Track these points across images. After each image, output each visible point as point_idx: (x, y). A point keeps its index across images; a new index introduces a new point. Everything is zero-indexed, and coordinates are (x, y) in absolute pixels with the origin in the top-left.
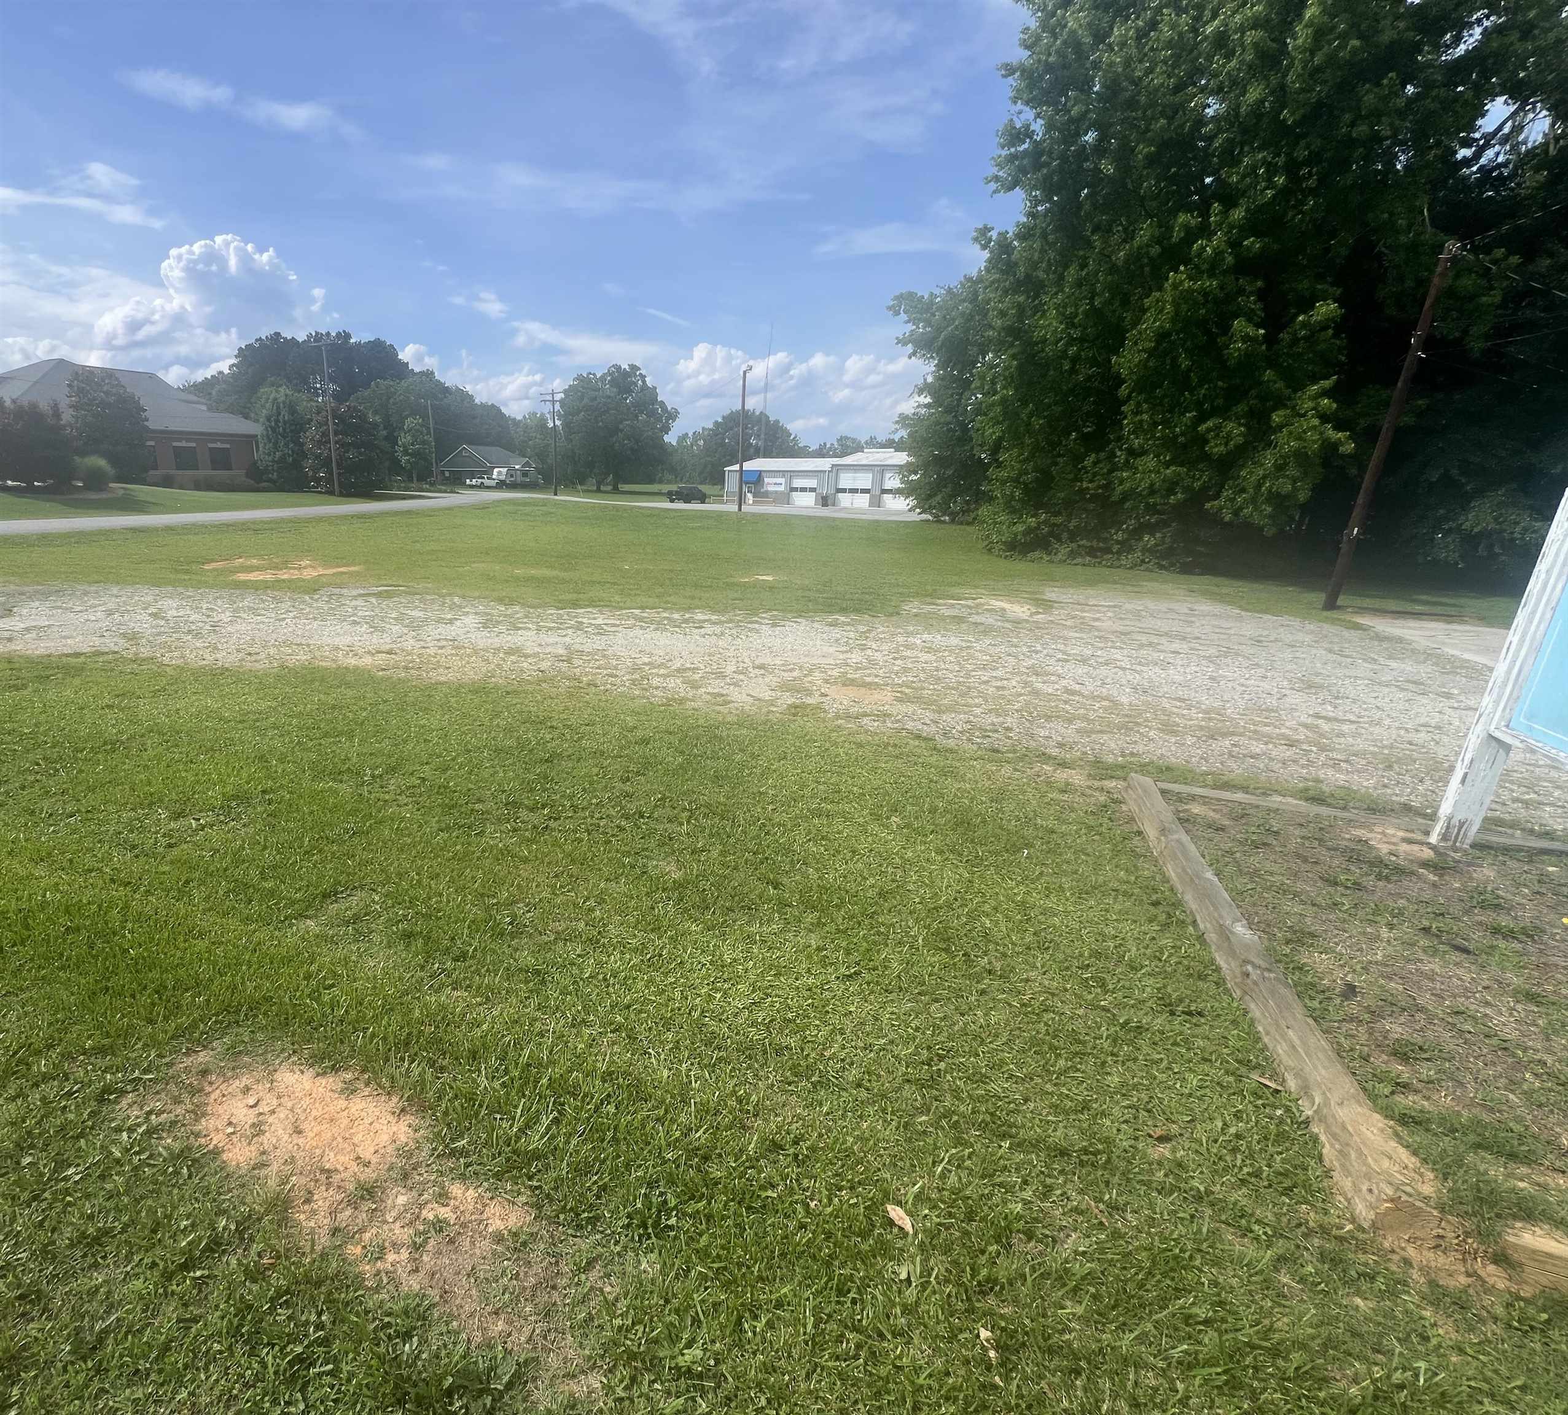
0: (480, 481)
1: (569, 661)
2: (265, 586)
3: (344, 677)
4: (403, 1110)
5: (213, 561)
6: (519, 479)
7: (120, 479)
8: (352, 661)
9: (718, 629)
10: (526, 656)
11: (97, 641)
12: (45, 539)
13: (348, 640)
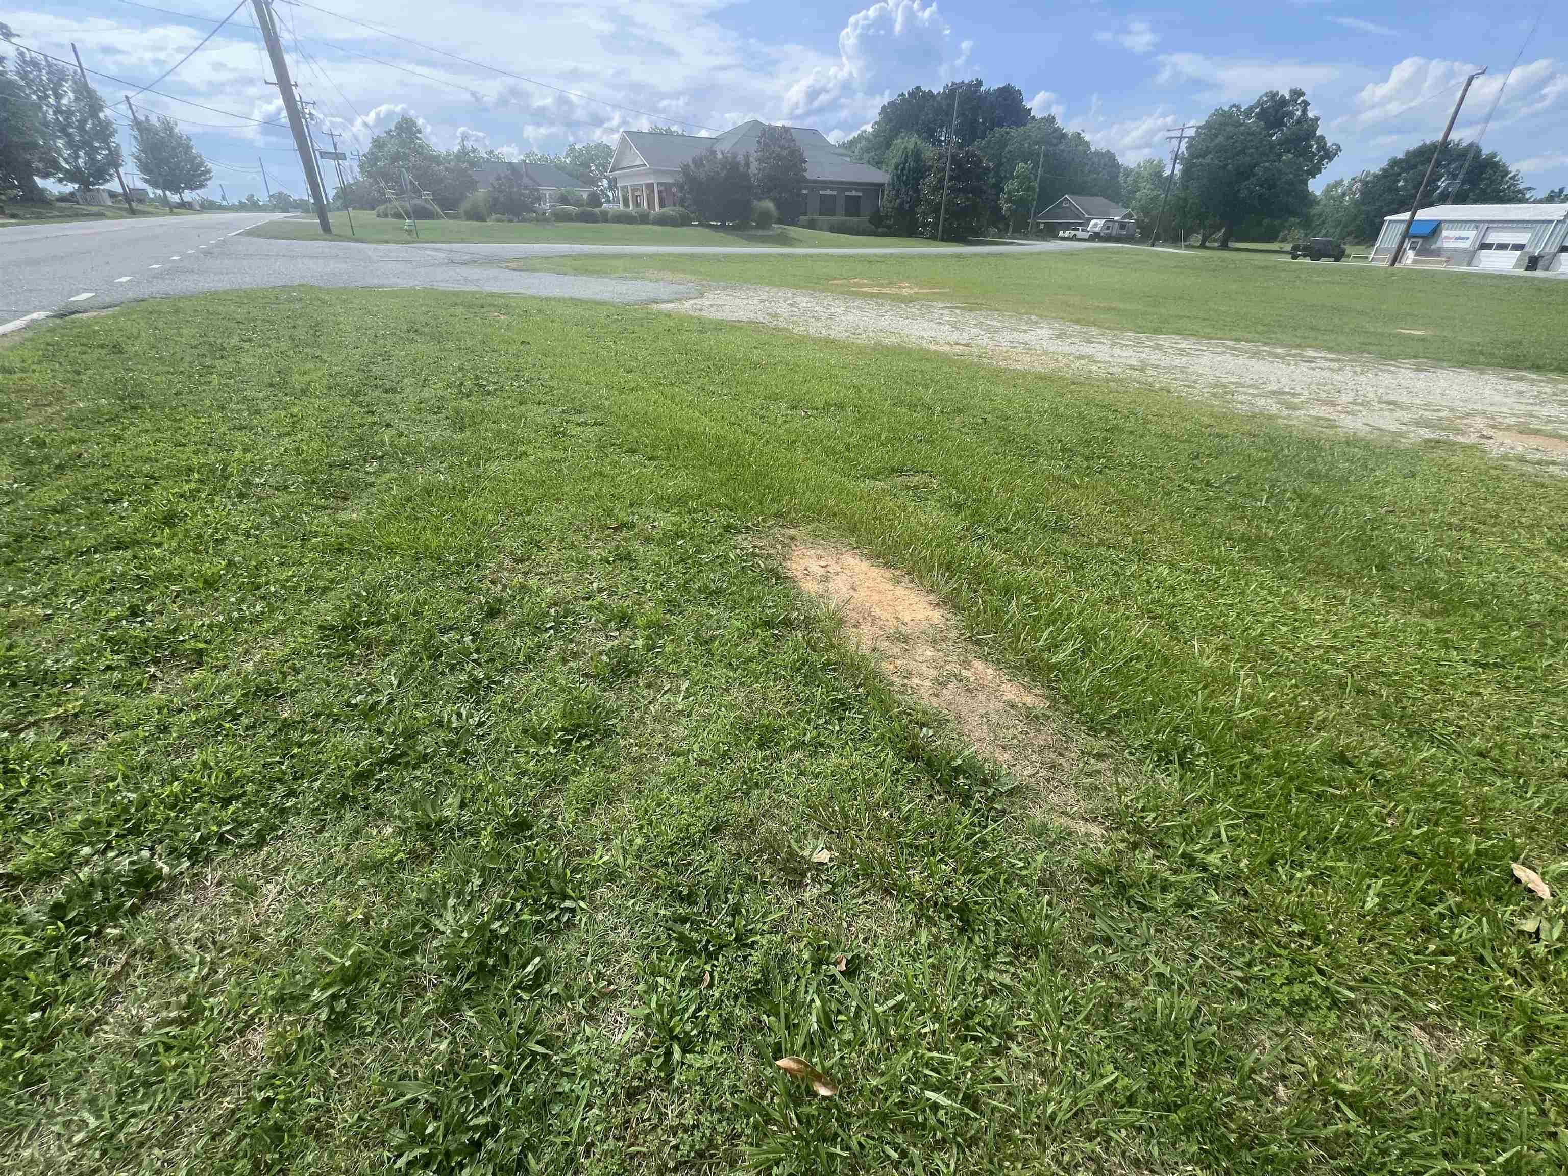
0: (1073, 233)
1: (1142, 370)
2: (872, 296)
3: (925, 355)
4: (938, 604)
5: (835, 279)
6: (1115, 231)
7: (781, 221)
8: (933, 347)
9: (1336, 365)
10: (1096, 362)
11: (752, 315)
12: (727, 257)
13: (933, 334)
